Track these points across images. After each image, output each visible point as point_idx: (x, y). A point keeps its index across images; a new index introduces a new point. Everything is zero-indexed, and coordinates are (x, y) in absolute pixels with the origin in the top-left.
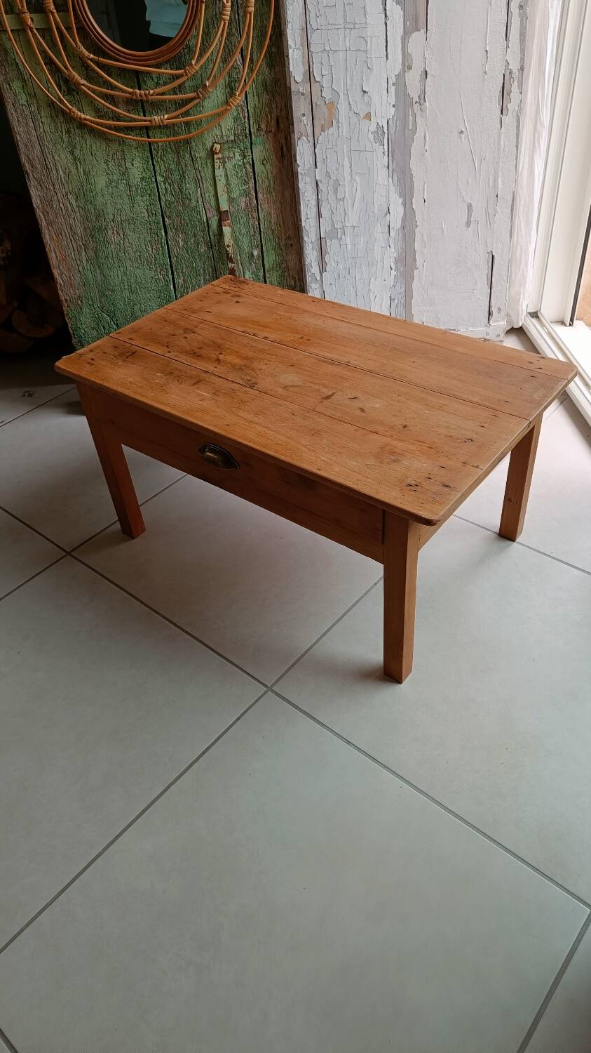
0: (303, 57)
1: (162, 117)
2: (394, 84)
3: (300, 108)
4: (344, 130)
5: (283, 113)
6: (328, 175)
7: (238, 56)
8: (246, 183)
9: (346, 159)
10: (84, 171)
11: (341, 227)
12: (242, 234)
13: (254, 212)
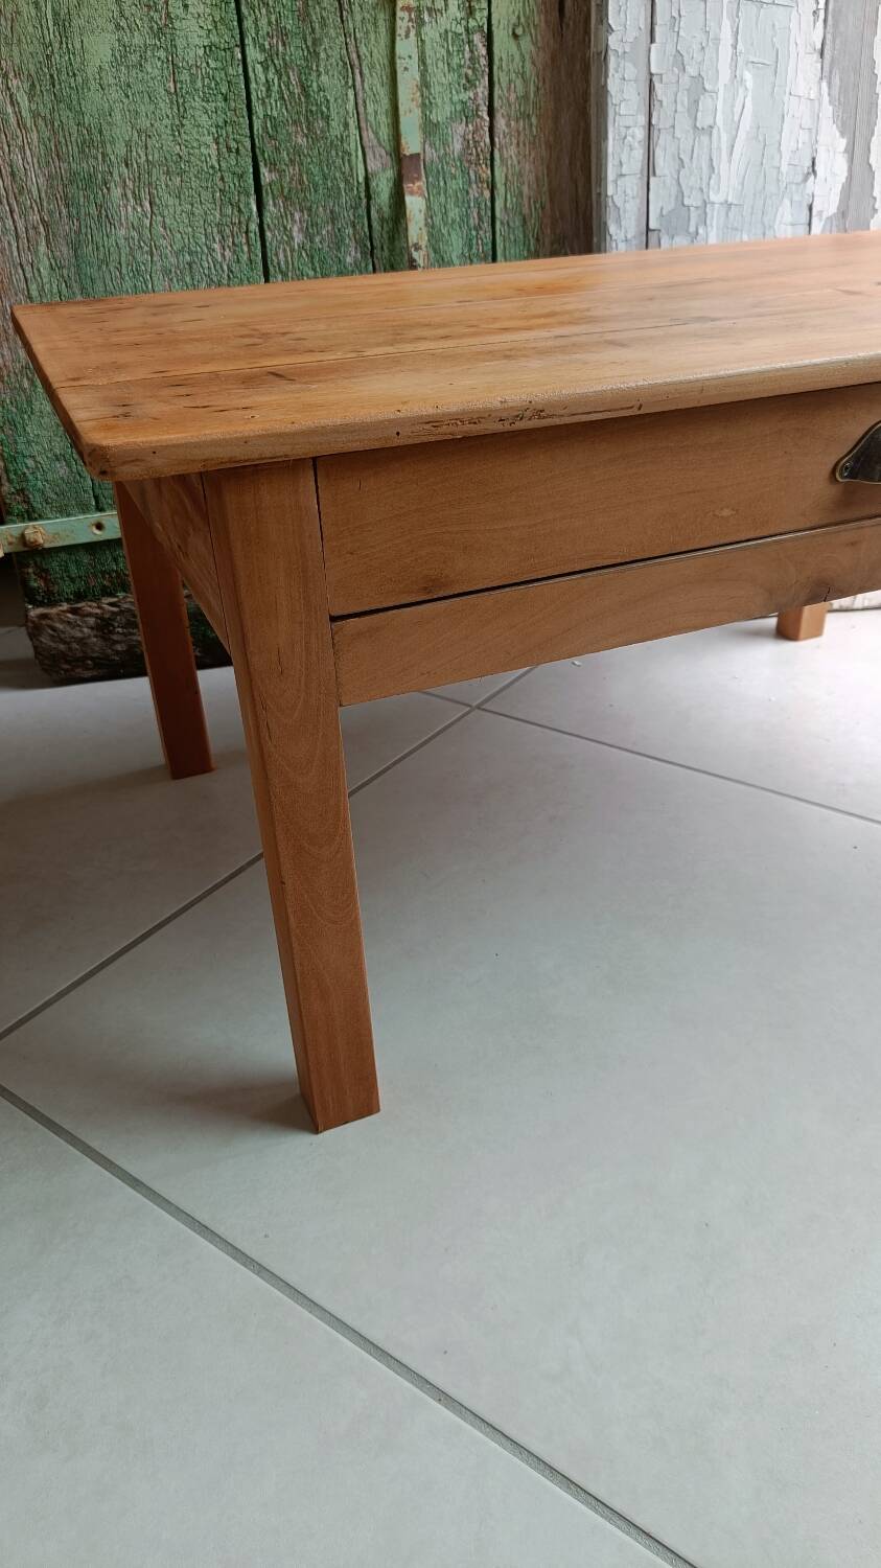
6: (680, 61)
8: (470, 84)
11: (699, 203)
12: (450, 222)
13: (484, 166)
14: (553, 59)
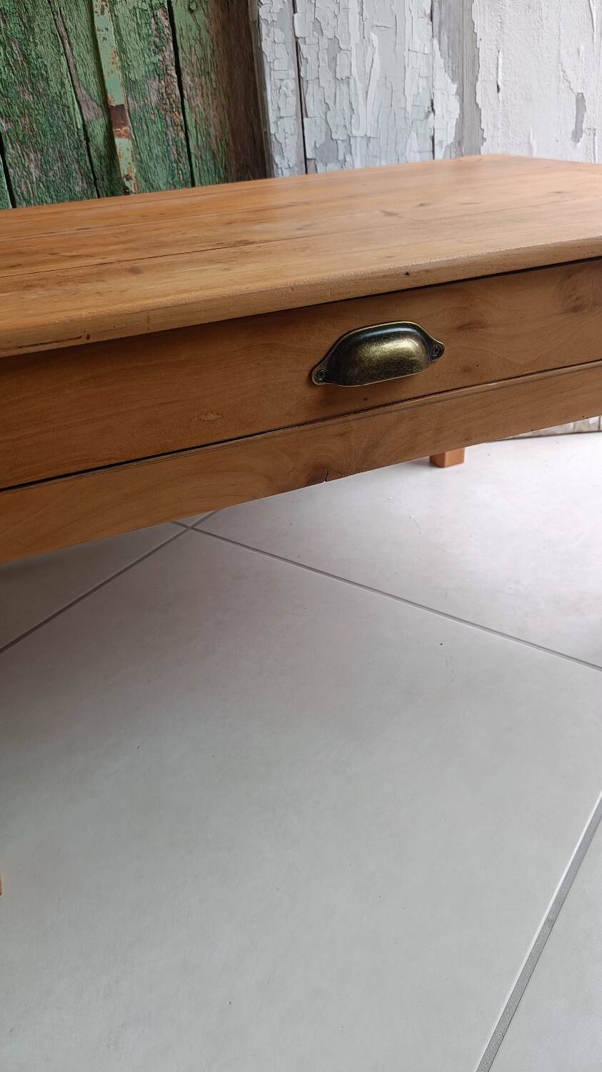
11: (345, 137)
12: (155, 157)
13: (176, 113)
14: (223, 28)
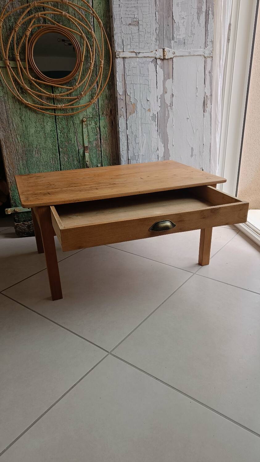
0: (123, 85)
1: (62, 105)
2: (160, 98)
3: (121, 105)
4: (139, 115)
5: (114, 108)
6: (132, 132)
7: (95, 84)
8: (96, 135)
9: (140, 127)
10: (25, 126)
11: (137, 155)
13: (99, 148)
14: (111, 131)
